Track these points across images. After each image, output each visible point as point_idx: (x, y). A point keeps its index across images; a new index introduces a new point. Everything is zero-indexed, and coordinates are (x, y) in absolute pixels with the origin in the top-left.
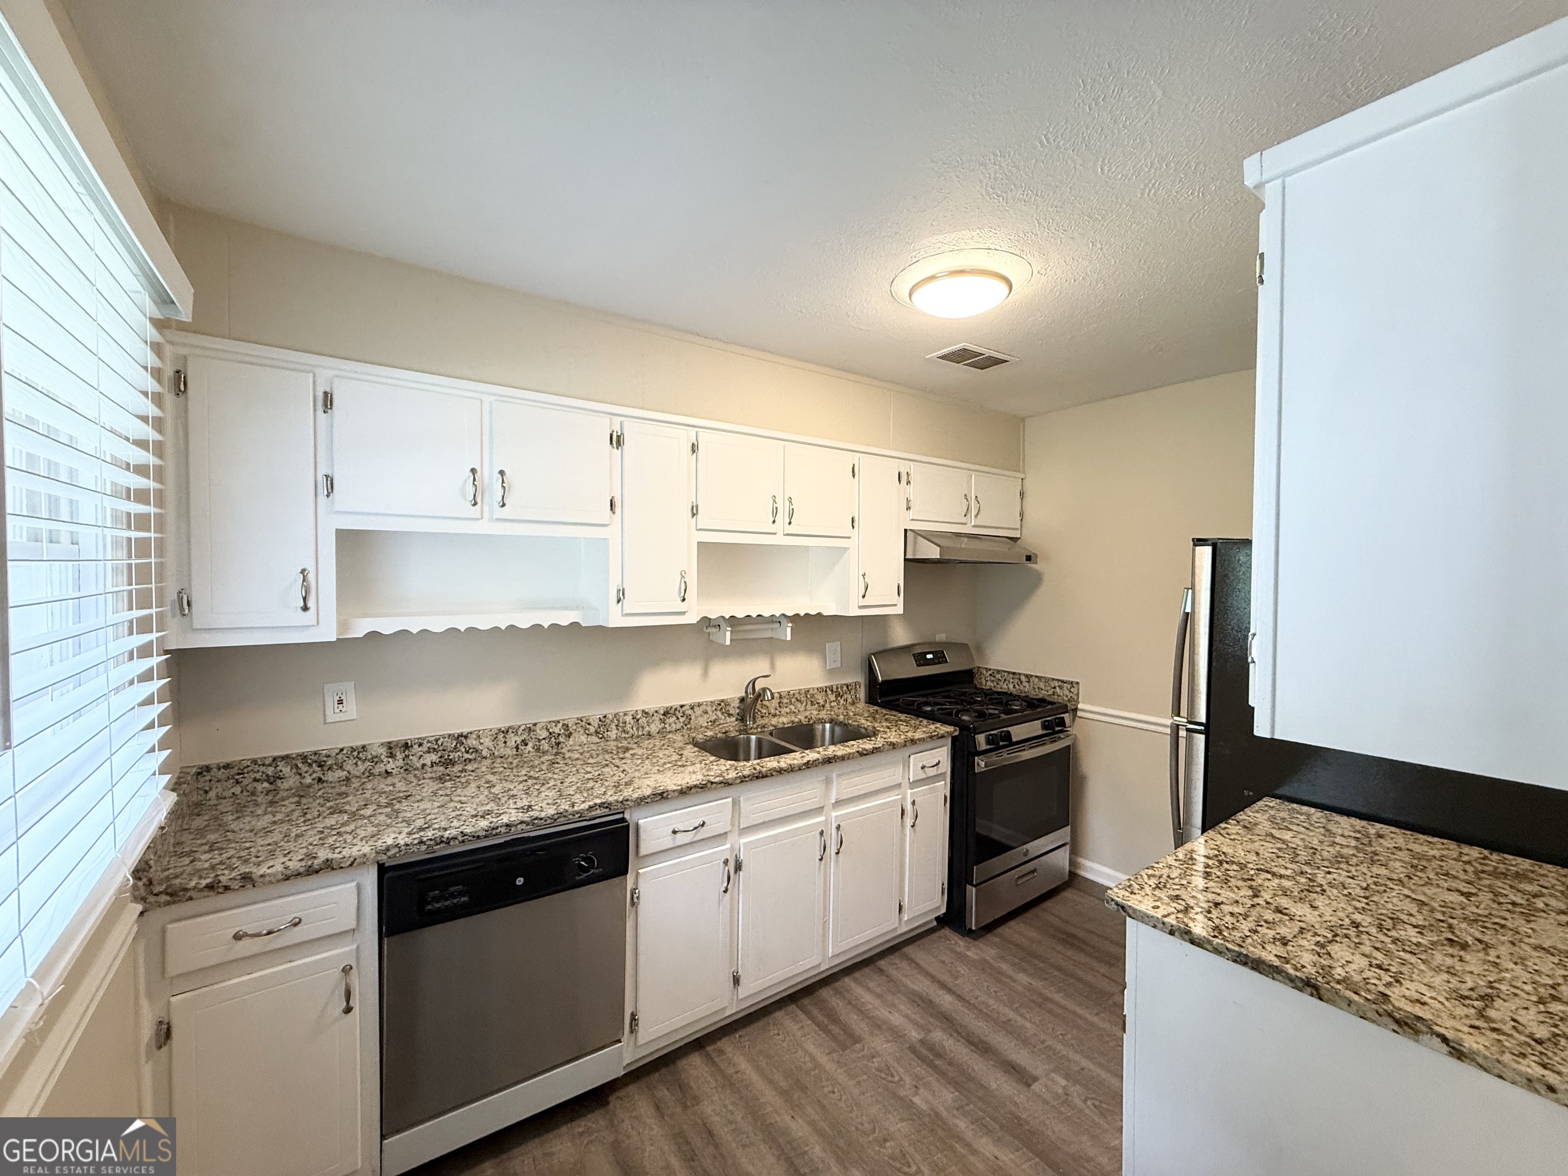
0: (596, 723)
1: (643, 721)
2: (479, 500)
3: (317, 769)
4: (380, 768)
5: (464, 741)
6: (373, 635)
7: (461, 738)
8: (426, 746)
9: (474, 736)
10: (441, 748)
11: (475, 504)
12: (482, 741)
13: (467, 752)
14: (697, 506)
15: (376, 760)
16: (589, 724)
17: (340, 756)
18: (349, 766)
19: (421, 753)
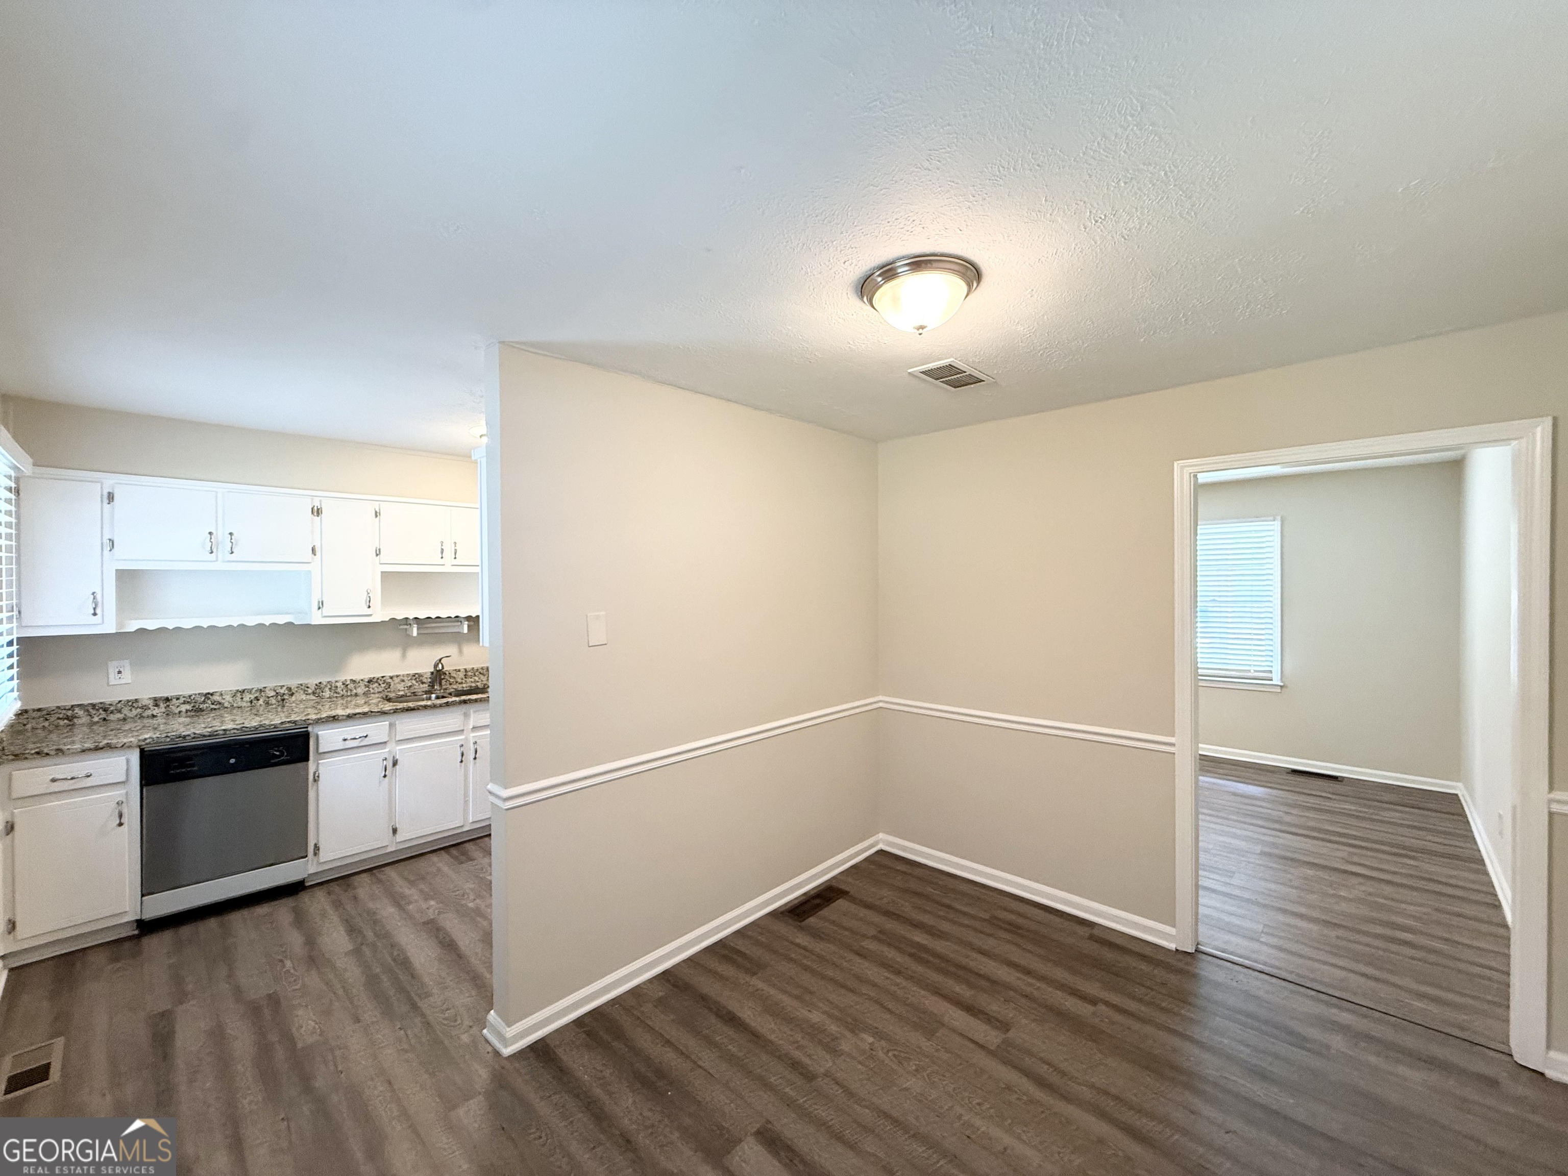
0: (313, 688)
1: (351, 686)
2: (214, 550)
3: (102, 712)
4: (149, 713)
5: (211, 697)
6: (142, 631)
7: (208, 695)
8: (182, 700)
9: (218, 694)
10: (194, 701)
11: (212, 552)
12: (224, 697)
13: (213, 704)
14: (380, 549)
15: (145, 708)
16: (308, 687)
17: (119, 705)
18: (126, 711)
19: (178, 704)
